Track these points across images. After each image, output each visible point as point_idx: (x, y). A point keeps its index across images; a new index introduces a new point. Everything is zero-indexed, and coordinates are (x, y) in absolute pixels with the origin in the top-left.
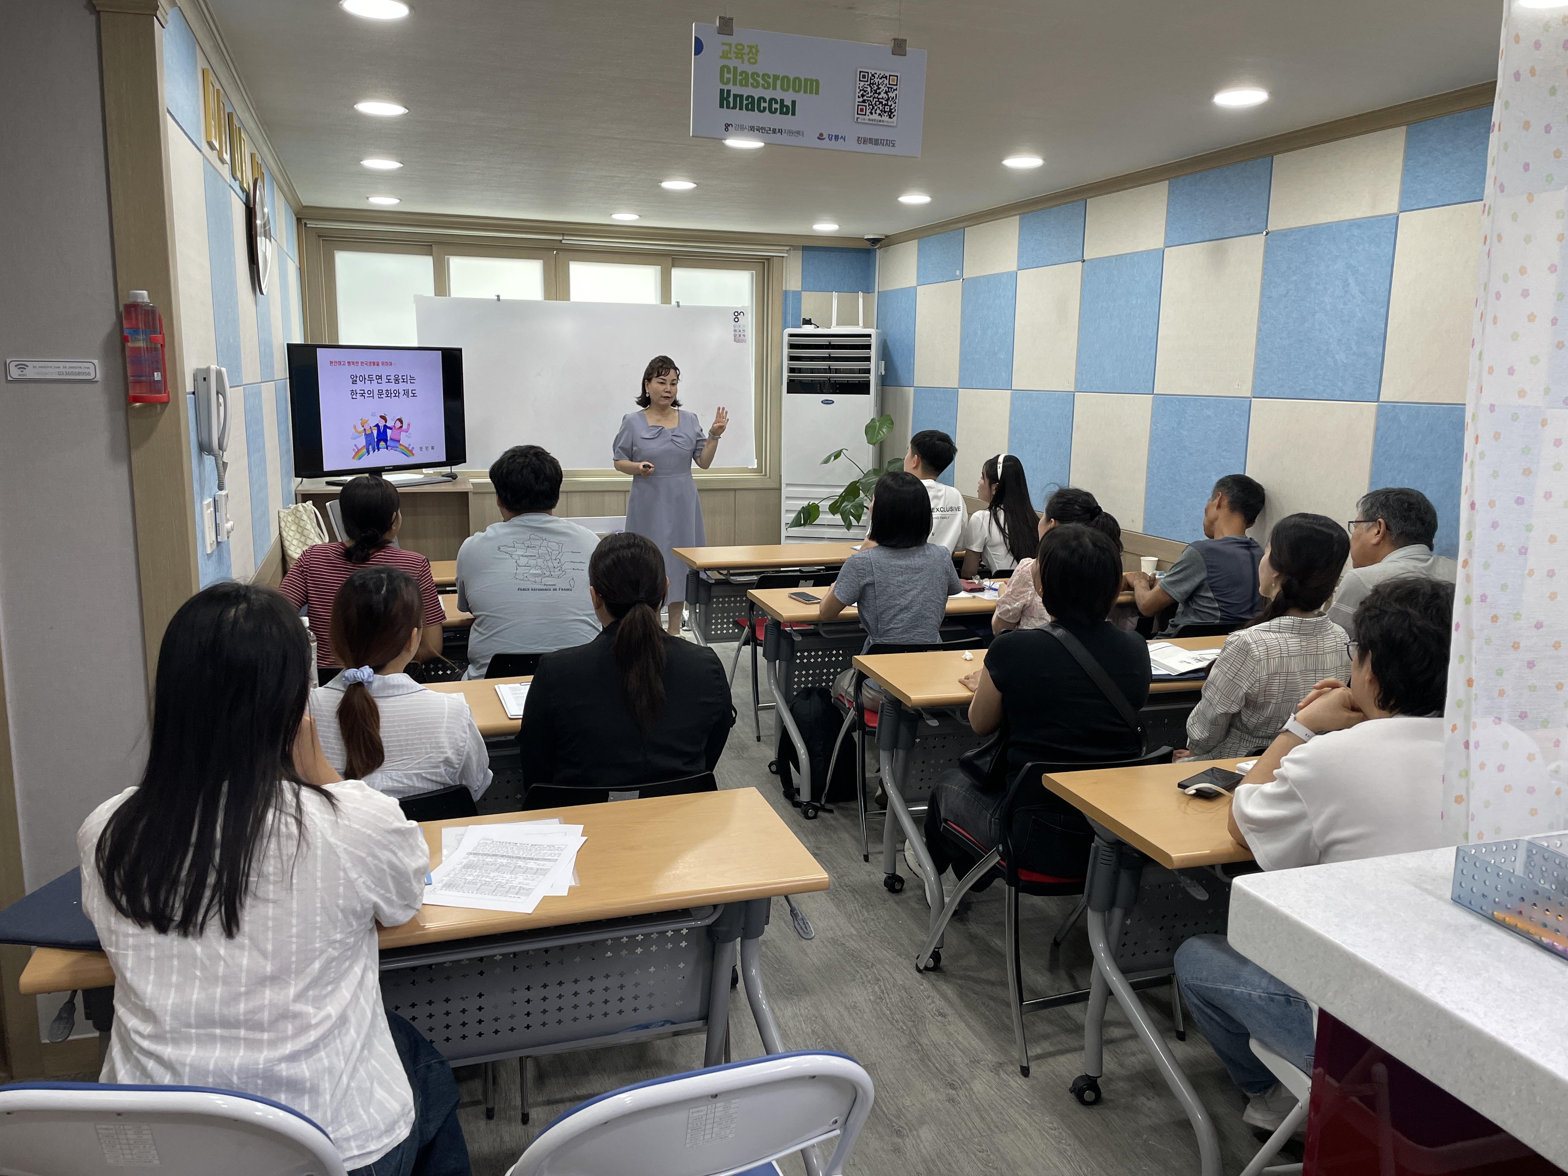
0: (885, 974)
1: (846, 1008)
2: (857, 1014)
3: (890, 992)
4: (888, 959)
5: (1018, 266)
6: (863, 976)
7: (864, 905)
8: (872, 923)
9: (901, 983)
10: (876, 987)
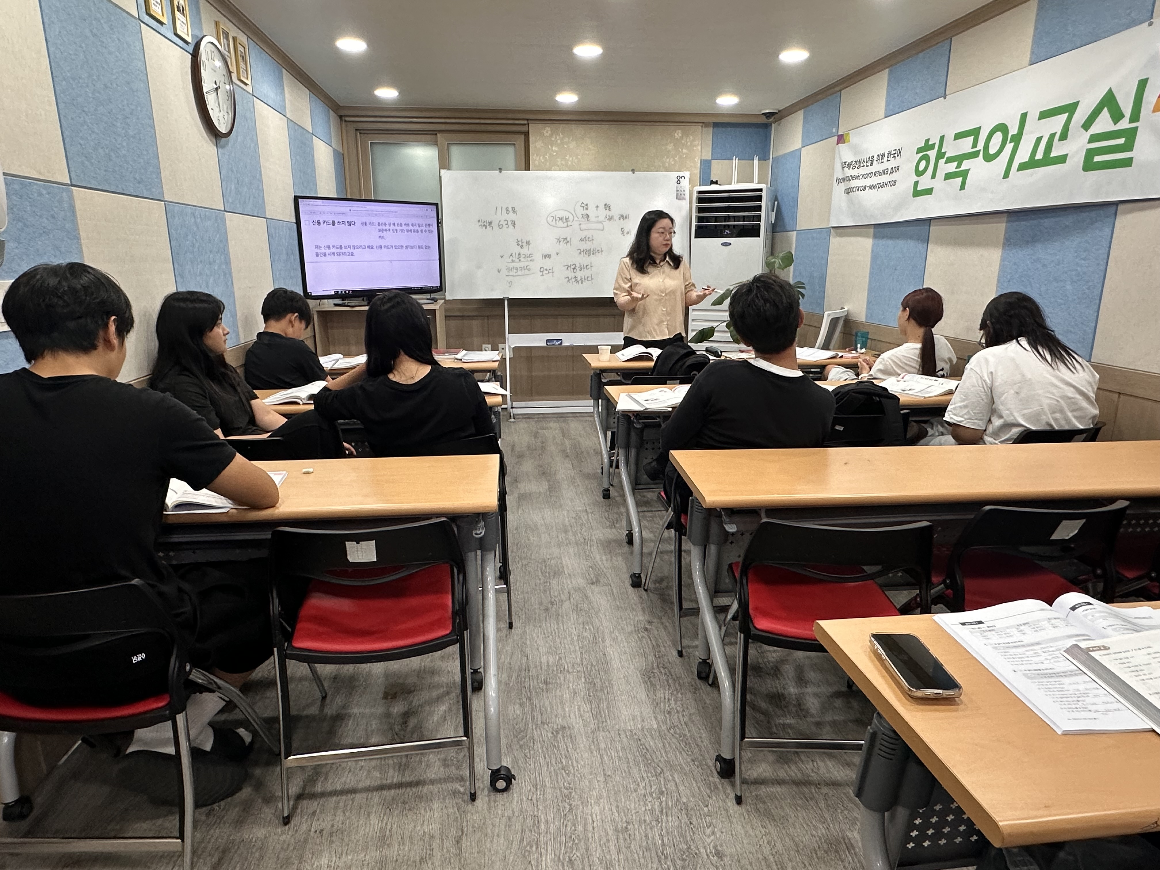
0: (671, 786)
1: (616, 830)
2: (625, 840)
3: (669, 813)
4: (680, 765)
5: (885, 114)
6: (648, 784)
7: (675, 693)
8: (676, 717)
9: (685, 801)
10: (657, 804)
